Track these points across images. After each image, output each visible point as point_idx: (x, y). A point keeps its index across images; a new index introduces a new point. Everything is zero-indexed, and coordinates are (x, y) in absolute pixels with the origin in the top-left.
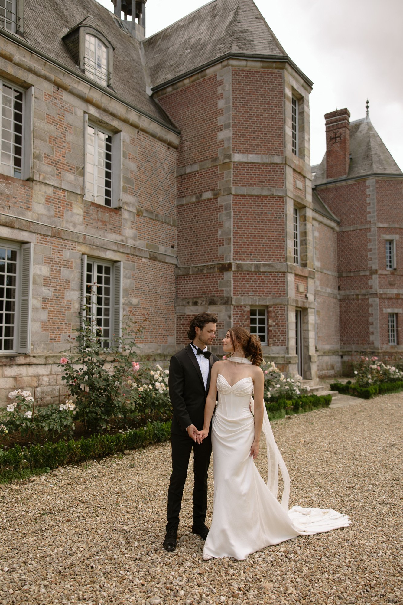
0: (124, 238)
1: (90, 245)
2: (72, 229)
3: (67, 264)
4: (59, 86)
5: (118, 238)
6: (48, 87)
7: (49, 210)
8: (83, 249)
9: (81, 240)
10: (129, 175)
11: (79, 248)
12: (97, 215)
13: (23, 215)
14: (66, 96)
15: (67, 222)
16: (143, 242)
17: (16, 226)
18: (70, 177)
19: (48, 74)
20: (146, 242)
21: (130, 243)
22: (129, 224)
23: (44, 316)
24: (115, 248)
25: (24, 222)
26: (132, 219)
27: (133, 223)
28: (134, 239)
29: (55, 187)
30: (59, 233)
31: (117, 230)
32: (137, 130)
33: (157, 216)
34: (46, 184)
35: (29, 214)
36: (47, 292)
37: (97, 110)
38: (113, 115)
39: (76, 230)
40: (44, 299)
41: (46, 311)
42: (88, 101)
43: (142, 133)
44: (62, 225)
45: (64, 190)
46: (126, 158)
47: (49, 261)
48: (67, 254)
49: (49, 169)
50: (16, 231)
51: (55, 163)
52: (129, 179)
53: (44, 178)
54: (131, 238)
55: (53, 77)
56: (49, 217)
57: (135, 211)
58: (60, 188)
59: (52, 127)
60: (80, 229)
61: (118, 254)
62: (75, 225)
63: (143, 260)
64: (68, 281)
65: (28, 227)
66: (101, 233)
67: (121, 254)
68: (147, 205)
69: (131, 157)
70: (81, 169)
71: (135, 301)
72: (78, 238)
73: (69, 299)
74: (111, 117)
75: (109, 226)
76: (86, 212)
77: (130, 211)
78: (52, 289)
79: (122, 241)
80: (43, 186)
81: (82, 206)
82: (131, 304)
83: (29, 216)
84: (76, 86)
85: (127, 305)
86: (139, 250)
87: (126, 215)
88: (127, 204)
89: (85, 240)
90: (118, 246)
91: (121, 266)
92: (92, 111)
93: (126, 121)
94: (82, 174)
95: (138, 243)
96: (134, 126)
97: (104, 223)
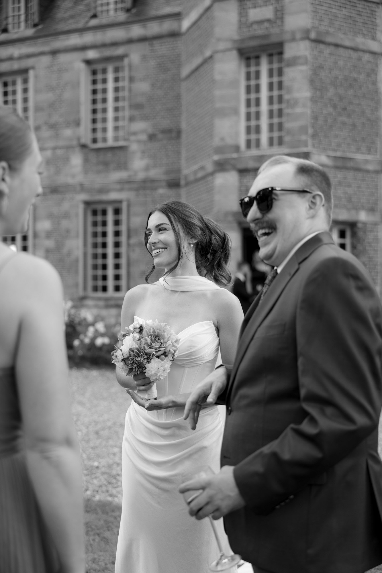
0: (132, 173)
1: (90, 192)
2: (70, 181)
3: (66, 216)
4: (54, 53)
6: (45, 60)
8: (84, 198)
9: (79, 189)
11: (77, 197)
12: (99, 159)
14: (62, 58)
15: (65, 176)
16: (159, 169)
18: (67, 132)
19: (41, 49)
21: (141, 176)
22: (139, 154)
24: (119, 188)
26: (143, 148)
27: (143, 152)
28: (147, 168)
29: (53, 148)
30: (56, 190)
31: (123, 166)
32: (148, 43)
37: (97, 50)
38: (115, 44)
39: (75, 180)
40: (47, 250)
42: (84, 48)
43: (156, 40)
44: (63, 179)
45: (62, 148)
47: (50, 216)
48: (66, 206)
54: (142, 170)
55: (46, 49)
56: (49, 177)
57: (146, 138)
60: (80, 178)
62: (73, 177)
64: (68, 231)
66: (102, 175)
67: (128, 192)
68: (165, 123)
72: (76, 187)
73: (69, 247)
74: (113, 47)
75: (112, 166)
76: (86, 161)
77: (139, 141)
79: (130, 176)
84: (67, 43)
86: (152, 181)
87: (134, 147)
88: (135, 134)
89: (82, 188)
90: (124, 184)
91: (129, 206)
92: (92, 54)
93: (130, 41)
94: (78, 124)
95: (153, 173)
96: (143, 39)
97: (106, 164)
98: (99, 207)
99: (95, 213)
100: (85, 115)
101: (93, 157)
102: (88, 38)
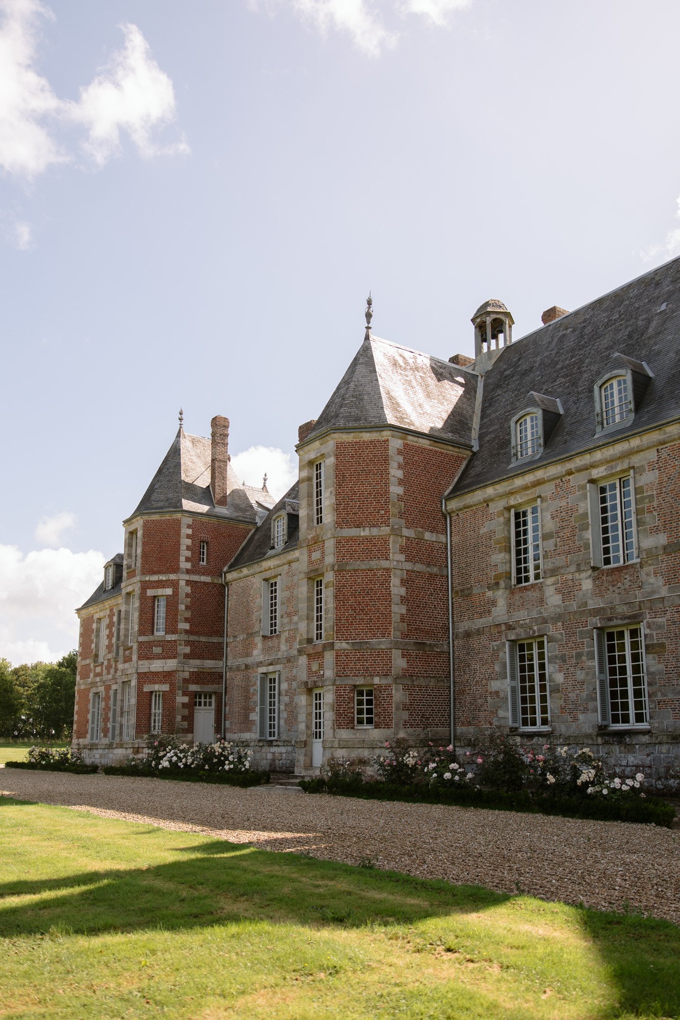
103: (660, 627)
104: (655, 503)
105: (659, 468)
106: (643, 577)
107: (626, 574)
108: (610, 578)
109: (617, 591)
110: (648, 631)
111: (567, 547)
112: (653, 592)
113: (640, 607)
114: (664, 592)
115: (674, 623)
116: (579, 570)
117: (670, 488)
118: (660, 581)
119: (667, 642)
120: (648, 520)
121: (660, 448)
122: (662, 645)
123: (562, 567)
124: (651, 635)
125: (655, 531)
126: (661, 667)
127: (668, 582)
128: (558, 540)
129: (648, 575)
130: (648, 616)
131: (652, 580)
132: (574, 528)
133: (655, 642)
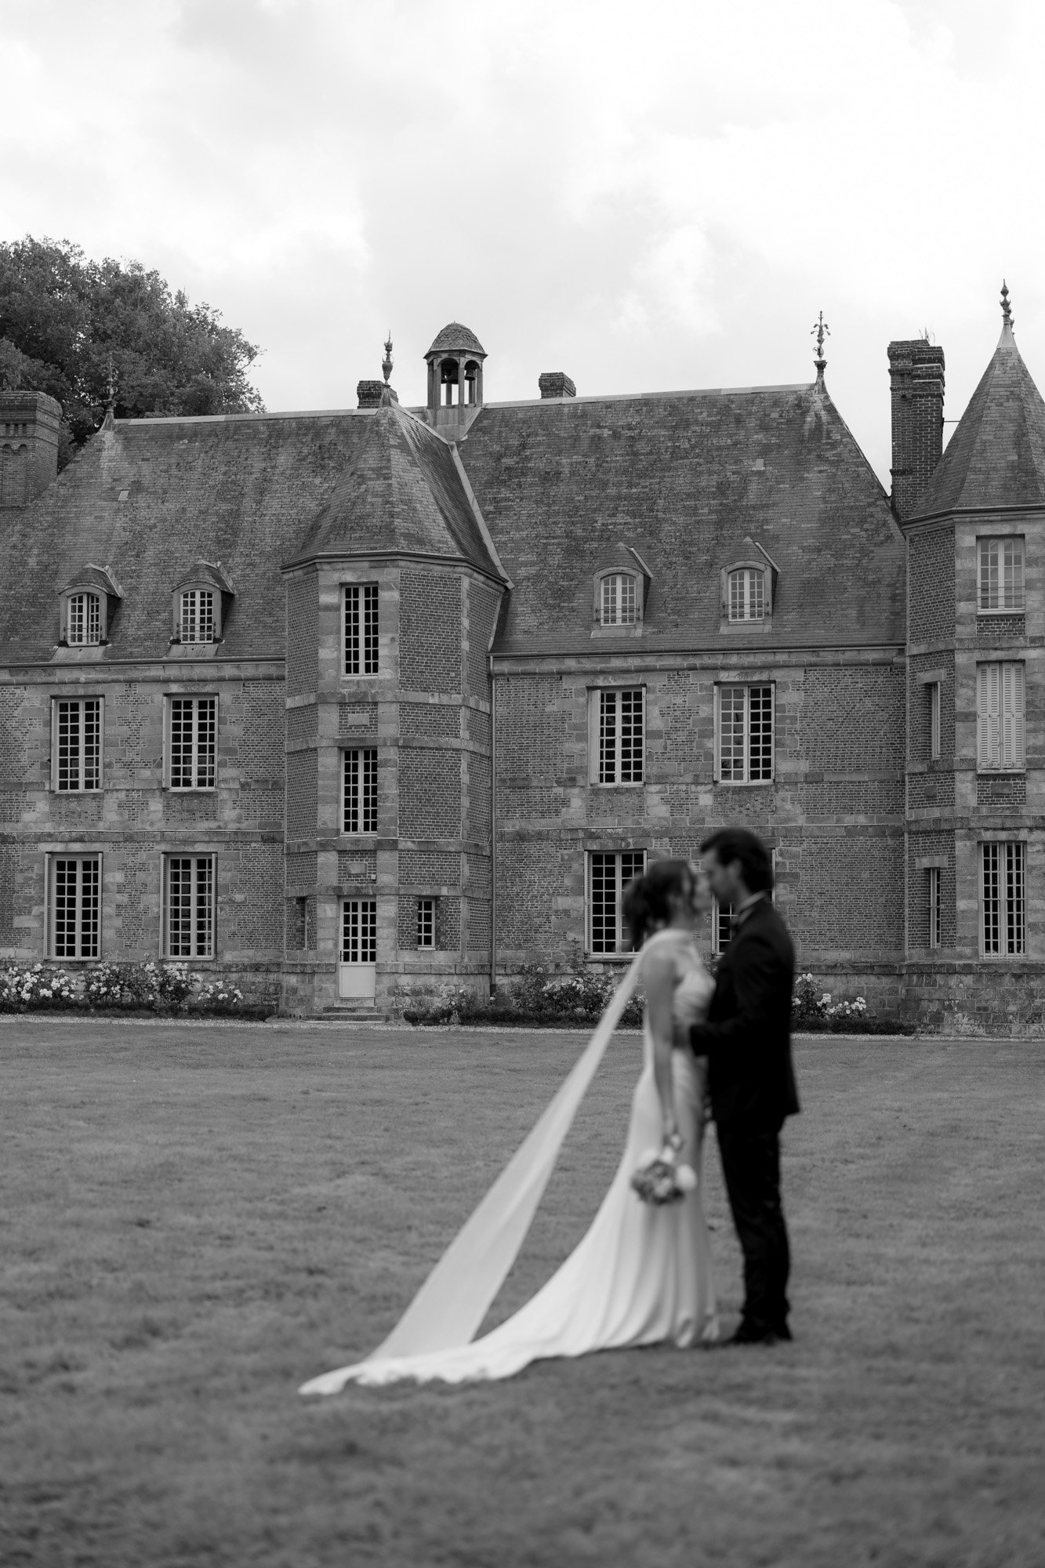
0: (221, 824)
1: (172, 841)
2: (149, 829)
3: (143, 867)
4: (130, 682)
5: (213, 825)
6: (119, 689)
7: (121, 815)
8: (164, 847)
9: (159, 839)
10: (231, 744)
11: (157, 847)
12: (181, 805)
13: (94, 826)
14: (140, 689)
15: (142, 823)
16: (253, 821)
17: (86, 839)
18: (146, 773)
19: (115, 677)
20: (257, 822)
21: (232, 827)
22: (230, 803)
23: (118, 923)
24: (207, 839)
25: (94, 834)
26: (234, 797)
27: (234, 801)
28: (239, 820)
29: (128, 790)
30: (131, 837)
31: (211, 815)
32: (242, 683)
33: (275, 783)
34: (117, 790)
35: (101, 824)
36: (123, 899)
37: (182, 684)
38: (204, 681)
39: (155, 828)
40: (118, 906)
41: (121, 918)
42: (167, 681)
43: (251, 682)
44: (138, 826)
45: (138, 790)
46: (226, 724)
47: (123, 867)
48: (142, 856)
49: (120, 773)
50: (88, 844)
51: (127, 765)
52: (230, 748)
53: (114, 785)
54: (234, 821)
55: (121, 677)
56: (122, 823)
57: (238, 787)
58: (133, 790)
59: (125, 728)
60: (160, 826)
61: (213, 844)
62: (152, 824)
63: (253, 845)
64: (145, 885)
65: (99, 838)
66: (187, 825)
67: (217, 844)
68: (261, 773)
69: (233, 719)
70: (159, 760)
71: (239, 897)
72: (154, 836)
73: (146, 903)
74: (201, 684)
75: (198, 814)
76: (167, 806)
77: (230, 789)
78: (126, 895)
79: (219, 827)
80: (115, 793)
81: (161, 800)
82: (234, 902)
83: (101, 827)
84: (147, 674)
85: (226, 903)
86: (244, 834)
87: (224, 795)
88: (225, 781)
89: (163, 837)
90: (212, 835)
91: (217, 859)
92: (175, 688)
93: (221, 680)
94: (160, 766)
95: (244, 825)
96: (235, 680)
97: (192, 812)
98: (181, 858)
99: (175, 864)
100: (167, 754)
101: (176, 804)
102: (173, 672)
103: (795, 856)
104: (798, 726)
105: (806, 691)
106: (778, 802)
107: (757, 795)
108: (736, 797)
109: (745, 812)
110: (780, 859)
111: (680, 753)
112: (788, 820)
113: (773, 833)
114: (801, 821)
115: (811, 854)
116: (697, 783)
117: (819, 714)
118: (798, 809)
119: (801, 873)
120: (788, 742)
121: (808, 668)
122: (796, 876)
123: (673, 776)
124: (784, 864)
125: (797, 755)
126: (793, 897)
127: (807, 811)
128: (669, 742)
129: (783, 800)
130: (782, 843)
131: (788, 806)
132: (691, 733)
133: (788, 871)
